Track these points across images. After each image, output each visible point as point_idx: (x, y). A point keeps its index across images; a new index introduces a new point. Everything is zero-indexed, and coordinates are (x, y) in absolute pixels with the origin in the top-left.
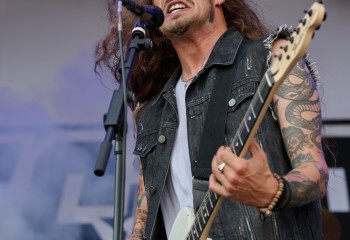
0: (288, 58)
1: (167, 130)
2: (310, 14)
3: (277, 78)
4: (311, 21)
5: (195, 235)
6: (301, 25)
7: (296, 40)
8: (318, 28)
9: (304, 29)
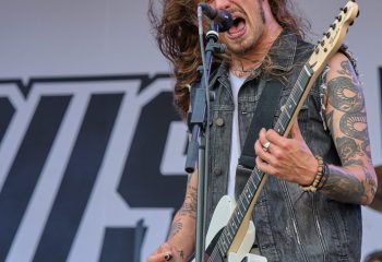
0: (325, 50)
1: (224, 113)
2: (345, 11)
3: (315, 69)
4: (345, 17)
5: (240, 216)
6: (336, 21)
7: (332, 35)
8: (351, 24)
9: (339, 25)
